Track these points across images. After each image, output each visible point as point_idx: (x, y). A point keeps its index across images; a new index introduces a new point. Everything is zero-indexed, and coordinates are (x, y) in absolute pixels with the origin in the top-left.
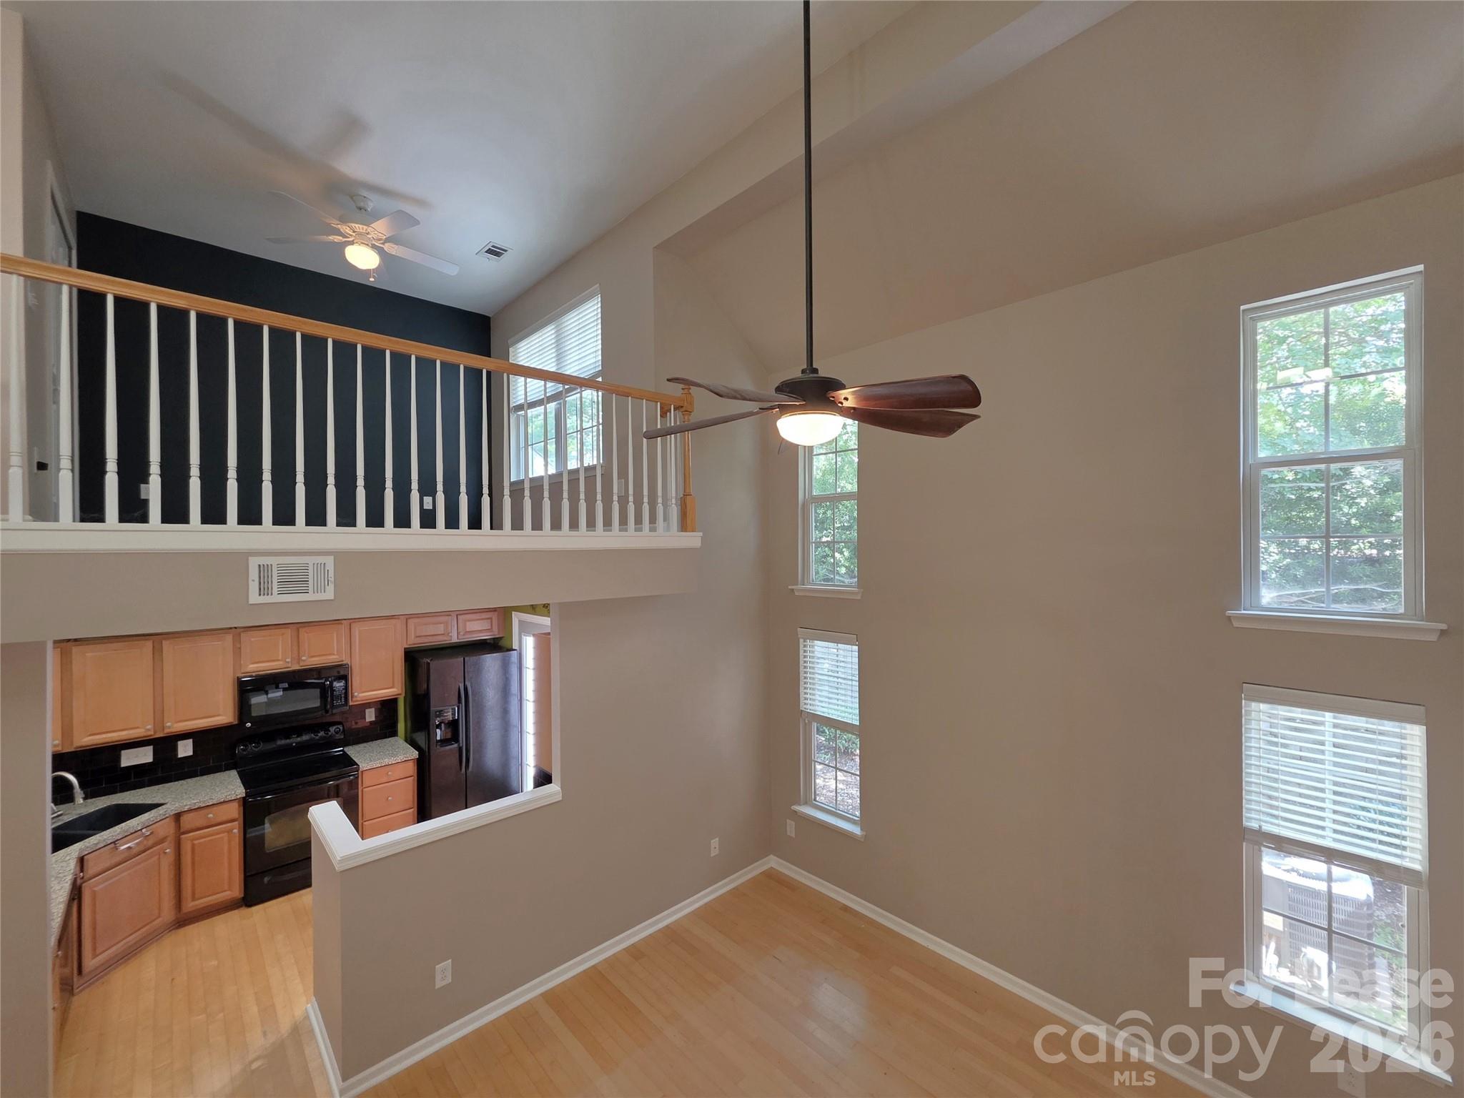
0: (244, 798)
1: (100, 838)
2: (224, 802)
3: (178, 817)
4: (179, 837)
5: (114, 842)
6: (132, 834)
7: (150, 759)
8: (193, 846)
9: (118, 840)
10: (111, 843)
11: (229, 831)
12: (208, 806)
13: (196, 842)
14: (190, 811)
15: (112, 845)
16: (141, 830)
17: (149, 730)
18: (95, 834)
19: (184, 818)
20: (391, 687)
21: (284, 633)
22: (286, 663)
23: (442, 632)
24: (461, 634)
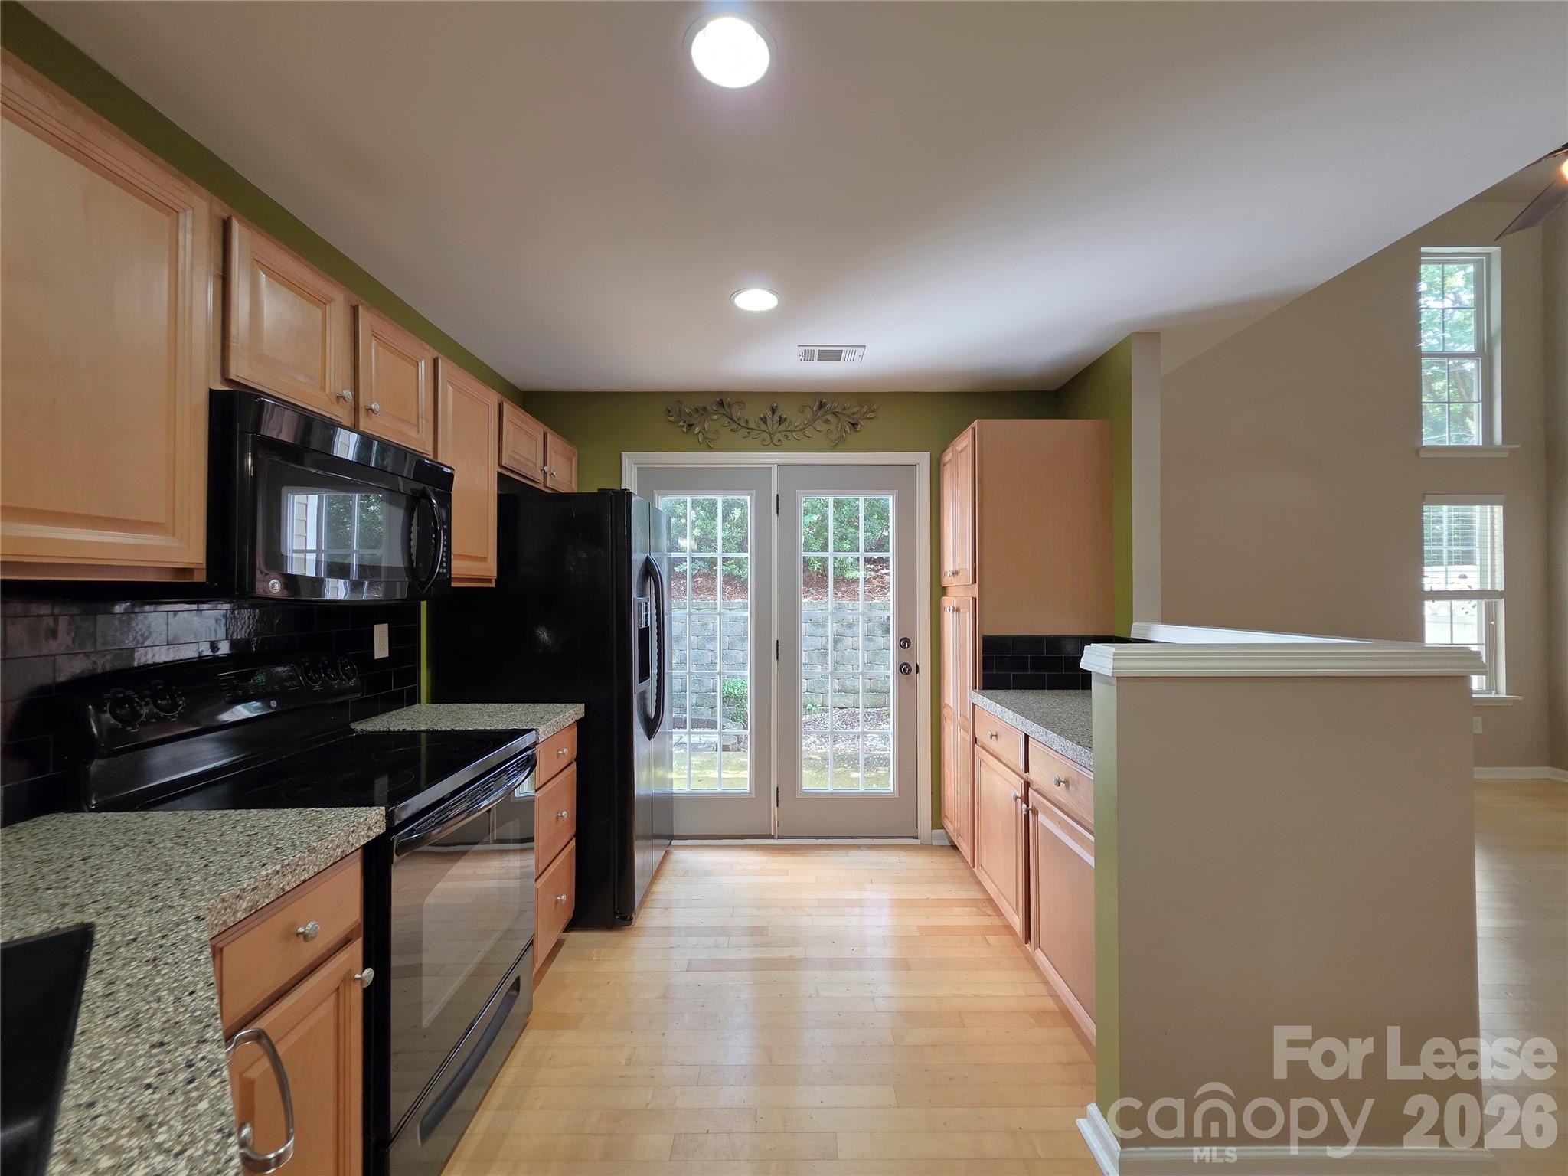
8: (249, 1090)
11: (344, 984)
12: (305, 882)
13: (254, 1073)
14: (254, 914)
20: (484, 559)
21: (330, 302)
22: (334, 404)
23: (534, 461)
24: (551, 474)
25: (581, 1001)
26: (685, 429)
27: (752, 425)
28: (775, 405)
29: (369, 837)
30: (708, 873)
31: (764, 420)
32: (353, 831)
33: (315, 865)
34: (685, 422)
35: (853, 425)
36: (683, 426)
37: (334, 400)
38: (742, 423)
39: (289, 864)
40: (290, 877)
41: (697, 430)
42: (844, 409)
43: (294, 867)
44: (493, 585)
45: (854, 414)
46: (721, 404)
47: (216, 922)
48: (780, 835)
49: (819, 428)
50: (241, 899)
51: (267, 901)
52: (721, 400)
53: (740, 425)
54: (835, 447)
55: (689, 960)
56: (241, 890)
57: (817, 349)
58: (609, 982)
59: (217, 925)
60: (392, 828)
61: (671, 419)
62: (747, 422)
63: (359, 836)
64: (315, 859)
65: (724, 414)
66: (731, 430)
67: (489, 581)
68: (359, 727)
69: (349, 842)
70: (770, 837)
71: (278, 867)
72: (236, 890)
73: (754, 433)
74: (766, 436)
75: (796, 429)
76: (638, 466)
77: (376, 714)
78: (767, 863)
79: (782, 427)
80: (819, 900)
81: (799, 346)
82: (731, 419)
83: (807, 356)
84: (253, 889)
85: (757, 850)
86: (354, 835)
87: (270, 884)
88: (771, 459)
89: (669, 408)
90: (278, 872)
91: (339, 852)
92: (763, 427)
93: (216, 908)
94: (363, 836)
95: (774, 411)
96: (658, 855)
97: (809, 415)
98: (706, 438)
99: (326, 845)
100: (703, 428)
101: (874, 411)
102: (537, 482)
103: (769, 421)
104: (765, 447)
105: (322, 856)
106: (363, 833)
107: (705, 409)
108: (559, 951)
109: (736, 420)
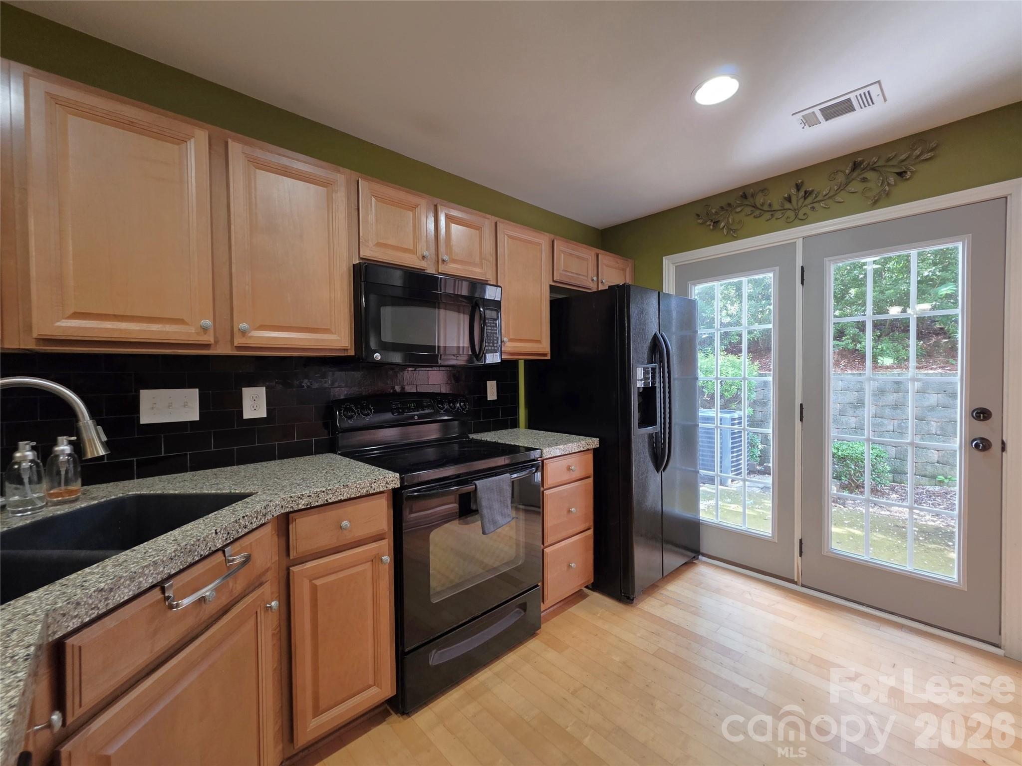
0: (395, 490)
1: (119, 571)
2: (368, 495)
3: (285, 521)
4: (288, 569)
5: (160, 585)
6: (203, 558)
7: (193, 415)
8: (314, 589)
9: (170, 577)
10: (152, 587)
11: (376, 560)
12: (341, 501)
13: (318, 582)
14: (309, 508)
15: (156, 594)
16: (222, 549)
17: (205, 330)
18: (102, 559)
19: (301, 527)
20: (538, 341)
21: (418, 206)
22: (421, 260)
23: (586, 274)
24: (602, 282)
25: (573, 637)
26: (711, 227)
27: (776, 206)
28: (800, 181)
29: (387, 487)
30: (718, 591)
31: (789, 199)
32: (375, 482)
33: (348, 493)
34: (712, 221)
35: (901, 174)
36: (710, 225)
37: (421, 258)
38: (766, 208)
39: (330, 489)
40: (332, 496)
41: (722, 224)
42: (889, 160)
43: (334, 492)
44: (549, 357)
45: (903, 161)
46: (744, 196)
47: (287, 506)
48: (803, 583)
49: (853, 190)
50: (301, 499)
51: (317, 504)
52: (744, 193)
53: (763, 210)
54: (875, 204)
55: (660, 648)
56: (301, 495)
57: (816, 110)
58: (597, 635)
59: (288, 507)
60: (403, 487)
61: (700, 221)
62: (770, 205)
63: (379, 485)
64: (348, 490)
65: (747, 205)
66: (755, 217)
67: (545, 355)
68: (471, 436)
69: (371, 487)
70: (792, 581)
71: (324, 489)
72: (299, 494)
73: (779, 215)
74: (791, 214)
75: (825, 198)
76: (676, 265)
77: (489, 430)
78: (778, 603)
79: (809, 200)
80: (812, 655)
81: (793, 115)
82: (753, 207)
83: (809, 121)
84: (308, 496)
85: (776, 589)
86: (375, 484)
87: (319, 496)
88: (796, 234)
89: (699, 214)
90: (323, 492)
91: (364, 491)
92: (787, 205)
93: (287, 499)
94: (382, 486)
95: (798, 187)
96: (679, 561)
97: (841, 178)
98: (729, 230)
99: (355, 485)
100: (728, 222)
101: (933, 150)
102: (590, 289)
103: (794, 199)
104: (790, 224)
105: (353, 490)
106: (382, 484)
107: (729, 205)
108: (581, 601)
109: (760, 207)
